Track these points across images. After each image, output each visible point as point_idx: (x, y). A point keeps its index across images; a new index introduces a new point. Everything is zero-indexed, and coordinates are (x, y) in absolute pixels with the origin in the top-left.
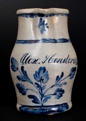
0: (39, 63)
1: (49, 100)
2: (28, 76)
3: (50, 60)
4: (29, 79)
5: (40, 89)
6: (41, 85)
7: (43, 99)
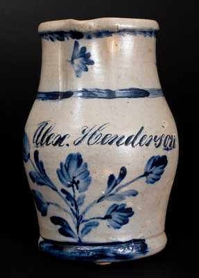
1: (94, 229)
2: (47, 172)
3: (91, 138)
4: (49, 180)
5: (72, 205)
6: (74, 196)
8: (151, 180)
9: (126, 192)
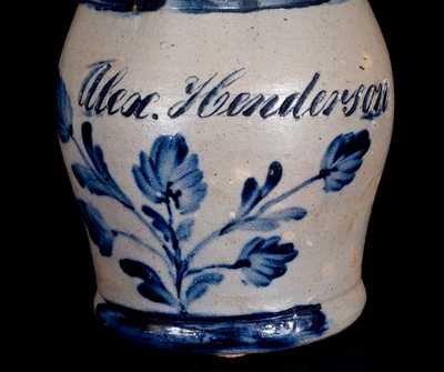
0: (155, 117)
1: (212, 288)
2: (112, 170)
3: (205, 102)
4: (116, 187)
5: (167, 239)
6: (171, 221)
7: (187, 282)
8: (334, 184)
9: (280, 212)
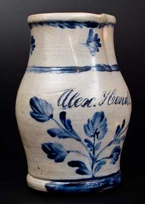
0: (95, 106)
5: (91, 150)
6: (94, 143)
7: (95, 166)
